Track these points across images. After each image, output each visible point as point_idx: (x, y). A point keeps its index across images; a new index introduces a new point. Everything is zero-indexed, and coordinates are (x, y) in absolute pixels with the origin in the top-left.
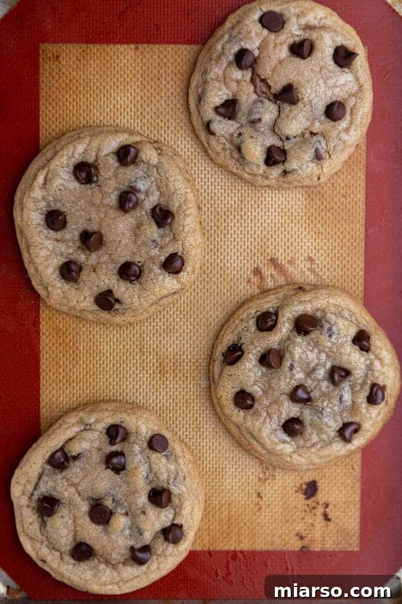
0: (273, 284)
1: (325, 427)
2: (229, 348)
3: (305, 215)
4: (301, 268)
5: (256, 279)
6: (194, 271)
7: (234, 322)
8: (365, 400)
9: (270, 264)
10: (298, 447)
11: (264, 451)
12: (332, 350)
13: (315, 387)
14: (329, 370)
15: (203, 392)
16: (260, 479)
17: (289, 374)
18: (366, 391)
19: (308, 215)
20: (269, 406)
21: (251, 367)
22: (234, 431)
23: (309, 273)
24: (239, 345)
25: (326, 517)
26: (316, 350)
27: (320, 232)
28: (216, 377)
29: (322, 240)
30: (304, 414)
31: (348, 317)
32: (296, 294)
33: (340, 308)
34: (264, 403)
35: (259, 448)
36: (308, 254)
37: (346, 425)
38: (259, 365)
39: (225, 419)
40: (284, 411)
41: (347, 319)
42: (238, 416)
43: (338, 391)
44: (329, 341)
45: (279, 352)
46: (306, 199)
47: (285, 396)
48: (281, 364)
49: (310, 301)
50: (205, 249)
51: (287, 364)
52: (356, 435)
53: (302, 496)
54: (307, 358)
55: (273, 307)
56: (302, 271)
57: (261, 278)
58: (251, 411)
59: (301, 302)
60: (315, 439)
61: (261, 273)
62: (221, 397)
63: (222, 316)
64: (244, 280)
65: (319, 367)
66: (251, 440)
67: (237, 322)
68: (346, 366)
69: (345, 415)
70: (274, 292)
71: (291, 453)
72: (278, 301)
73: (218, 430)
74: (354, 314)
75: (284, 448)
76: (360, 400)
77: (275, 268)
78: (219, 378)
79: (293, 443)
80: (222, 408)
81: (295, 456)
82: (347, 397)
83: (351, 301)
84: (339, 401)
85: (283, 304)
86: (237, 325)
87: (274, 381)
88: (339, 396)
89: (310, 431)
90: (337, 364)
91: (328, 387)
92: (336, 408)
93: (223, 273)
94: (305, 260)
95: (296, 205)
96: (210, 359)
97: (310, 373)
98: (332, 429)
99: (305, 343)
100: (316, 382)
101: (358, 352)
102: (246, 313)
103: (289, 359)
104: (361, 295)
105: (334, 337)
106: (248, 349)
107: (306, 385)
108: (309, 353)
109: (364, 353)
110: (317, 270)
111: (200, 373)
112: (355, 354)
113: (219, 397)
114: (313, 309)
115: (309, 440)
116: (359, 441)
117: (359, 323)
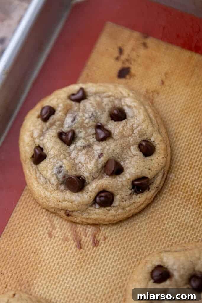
0: (88, 229)
1: (95, 105)
2: (142, 192)
3: (39, 271)
4: (61, 231)
5: (99, 238)
6: (146, 263)
7: (130, 211)
8: (57, 112)
9: (83, 245)
10: (120, 100)
11: (147, 107)
12: (64, 157)
13: (89, 136)
14: (73, 143)
15: (175, 170)
16: (158, 93)
17: (105, 151)
18: (53, 119)
19: (37, 271)
20: (129, 136)
21: (131, 169)
22: (163, 131)
23: (56, 225)
24: (133, 190)
25: (121, 51)
26: (77, 162)
27: (33, 253)
28: (160, 176)
29: (35, 246)
30: (106, 120)
31: (41, 178)
32: (73, 211)
33: (45, 186)
34: (132, 139)
35: (150, 110)
36: (50, 240)
37: (79, 100)
38: (125, 168)
39: (167, 142)
40: (120, 127)
41: (43, 176)
42: (156, 139)
43: (74, 126)
44: (63, 163)
45: (105, 172)
46: (33, 284)
47: (114, 137)
48: (107, 162)
49: (65, 200)
50: (130, 278)
51: (103, 160)
52: (75, 92)
53: (133, 71)
54: (86, 158)
55: (95, 208)
56: (61, 229)
57: (95, 237)
58: (145, 137)
59: (72, 203)
60: (106, 100)
61: (94, 241)
62: (163, 158)
63: (137, 220)
64: (109, 241)
65: (79, 148)
66: (153, 119)
67: (128, 209)
68: (59, 141)
69: (76, 108)
70: (89, 221)
71: (127, 97)
72: (89, 212)
73: (175, 139)
74: (36, 178)
75: (132, 102)
76: (60, 113)
77: (80, 241)
78: (159, 173)
79: (123, 104)
80: (166, 150)
81: (125, 94)
82: (68, 120)
83: (34, 189)
84: (76, 118)
85: (86, 207)
86: (129, 206)
87: (118, 152)
88: (74, 122)
89: (107, 107)
90: (65, 146)
91: (80, 132)
92: (81, 114)
93: (123, 253)
94: (55, 237)
95: (43, 283)
96: (160, 191)
97: (88, 147)
98: (90, 102)
99: (82, 170)
100: (87, 138)
101: (46, 147)
102: (117, 213)
103: (100, 162)
104: (25, 193)
105: (58, 165)
106: (128, 183)
107: (96, 140)
108: (83, 161)
109: (42, 146)
110: (49, 225)
111: (172, 185)
112: (48, 146)
113: (165, 159)
114: (64, 193)
115: (111, 102)
116: (74, 88)
117: (36, 170)
